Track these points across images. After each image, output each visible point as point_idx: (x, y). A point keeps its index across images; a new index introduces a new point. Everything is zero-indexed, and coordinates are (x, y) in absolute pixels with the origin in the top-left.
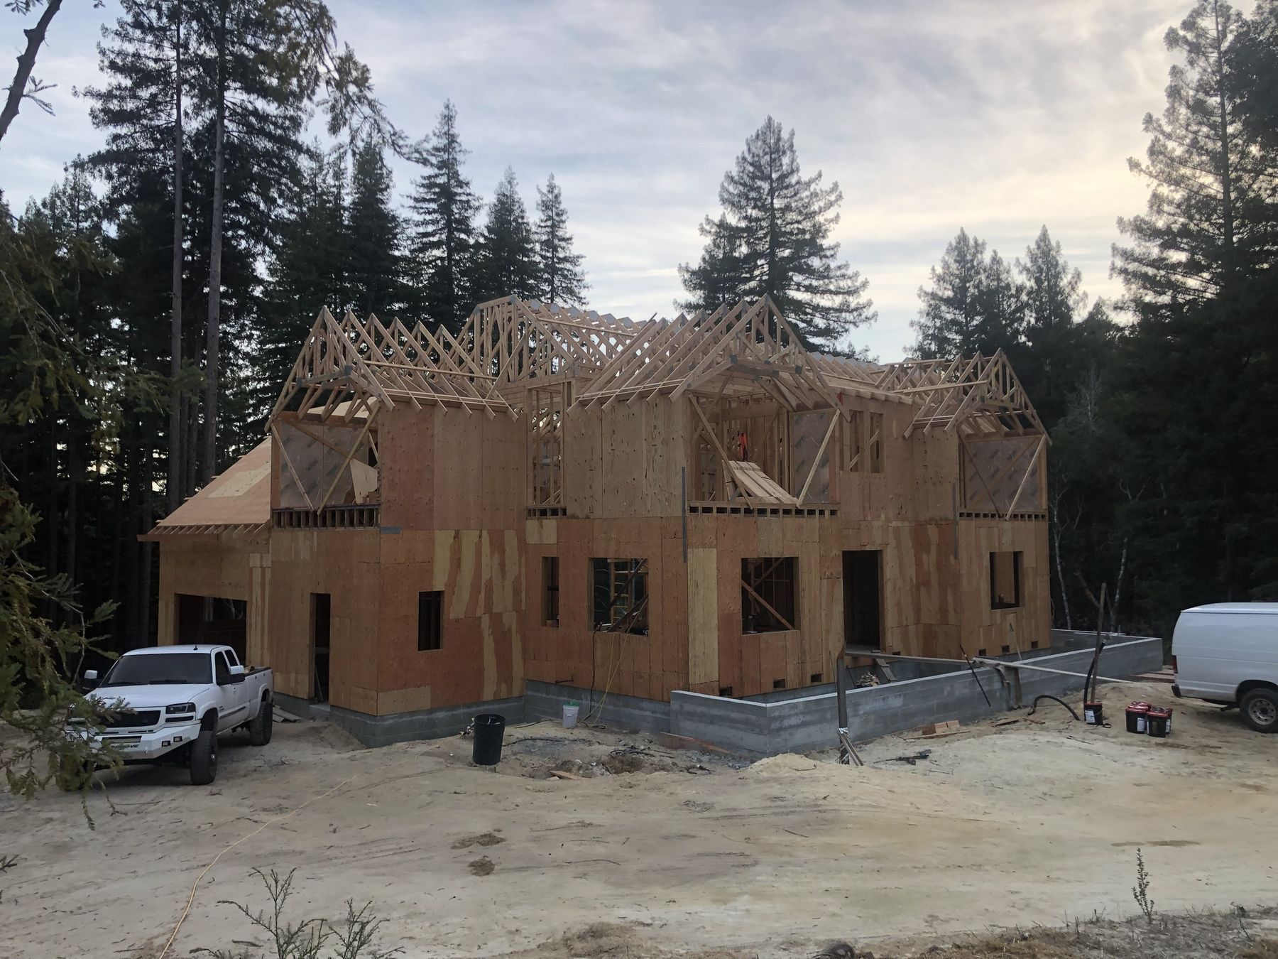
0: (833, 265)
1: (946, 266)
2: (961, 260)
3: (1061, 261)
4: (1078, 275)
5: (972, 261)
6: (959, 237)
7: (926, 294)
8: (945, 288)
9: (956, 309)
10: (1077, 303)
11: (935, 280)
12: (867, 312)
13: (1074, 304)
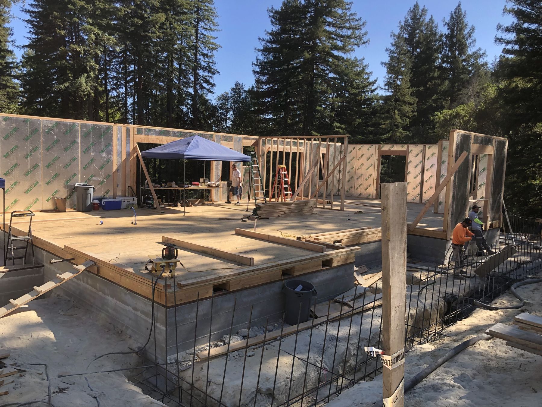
0: (348, 14)
1: (406, 21)
2: (414, 18)
3: (465, 21)
4: (473, 29)
5: (420, 19)
6: (415, 5)
7: (395, 35)
8: (404, 33)
9: (408, 44)
10: (470, 44)
11: (400, 27)
12: (365, 39)
13: (469, 44)
